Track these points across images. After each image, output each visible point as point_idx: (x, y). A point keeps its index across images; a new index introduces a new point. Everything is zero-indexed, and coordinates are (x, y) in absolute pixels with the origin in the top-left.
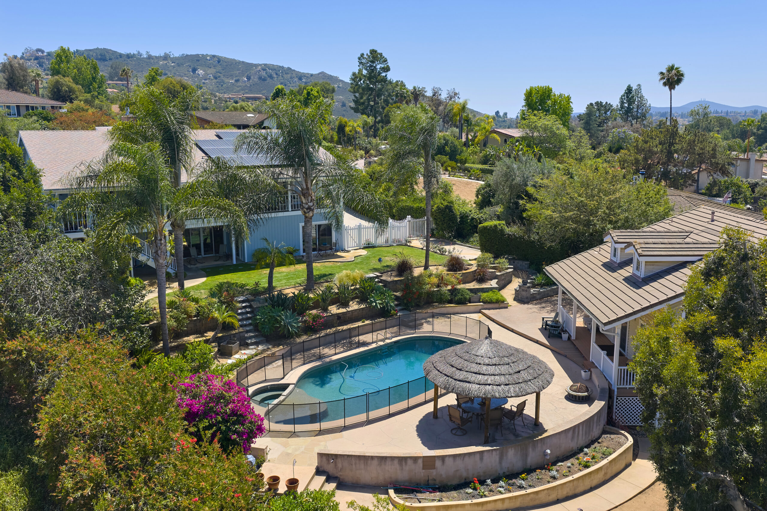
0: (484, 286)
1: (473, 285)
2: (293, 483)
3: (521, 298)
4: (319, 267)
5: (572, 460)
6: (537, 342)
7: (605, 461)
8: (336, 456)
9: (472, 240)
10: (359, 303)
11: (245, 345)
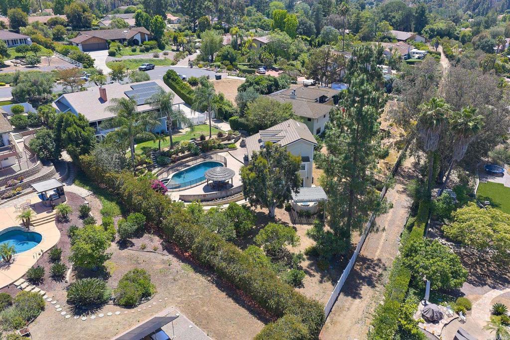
0: (230, 142)
1: (226, 142)
2: (175, 201)
3: (242, 146)
4: (175, 137)
6: (241, 162)
8: (184, 195)
10: (188, 152)
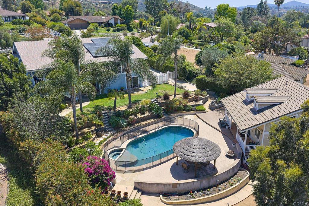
0: (197, 103)
1: (193, 103)
2: (126, 194)
3: (212, 108)
4: (134, 96)
5: (227, 183)
6: (216, 129)
7: (239, 183)
8: (141, 183)
9: (193, 81)
10: (149, 112)
11: (106, 132)
